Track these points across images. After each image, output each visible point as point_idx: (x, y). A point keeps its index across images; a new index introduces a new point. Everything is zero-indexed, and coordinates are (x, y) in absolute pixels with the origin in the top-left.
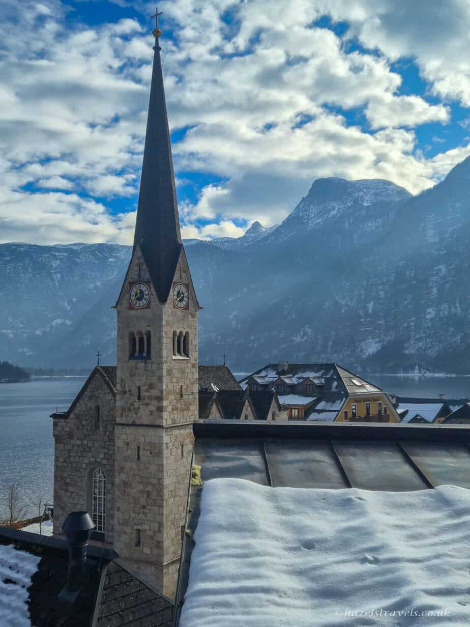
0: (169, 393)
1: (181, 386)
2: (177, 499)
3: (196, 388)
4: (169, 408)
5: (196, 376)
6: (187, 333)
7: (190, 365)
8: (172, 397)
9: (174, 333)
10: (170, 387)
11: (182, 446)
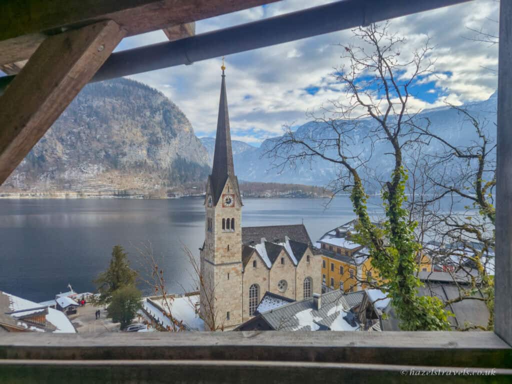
0: (218, 249)
1: (228, 246)
2: (224, 299)
3: (240, 245)
4: (219, 256)
5: (241, 239)
6: (233, 219)
7: (235, 234)
8: (221, 251)
9: (223, 220)
10: (220, 246)
11: (228, 274)
